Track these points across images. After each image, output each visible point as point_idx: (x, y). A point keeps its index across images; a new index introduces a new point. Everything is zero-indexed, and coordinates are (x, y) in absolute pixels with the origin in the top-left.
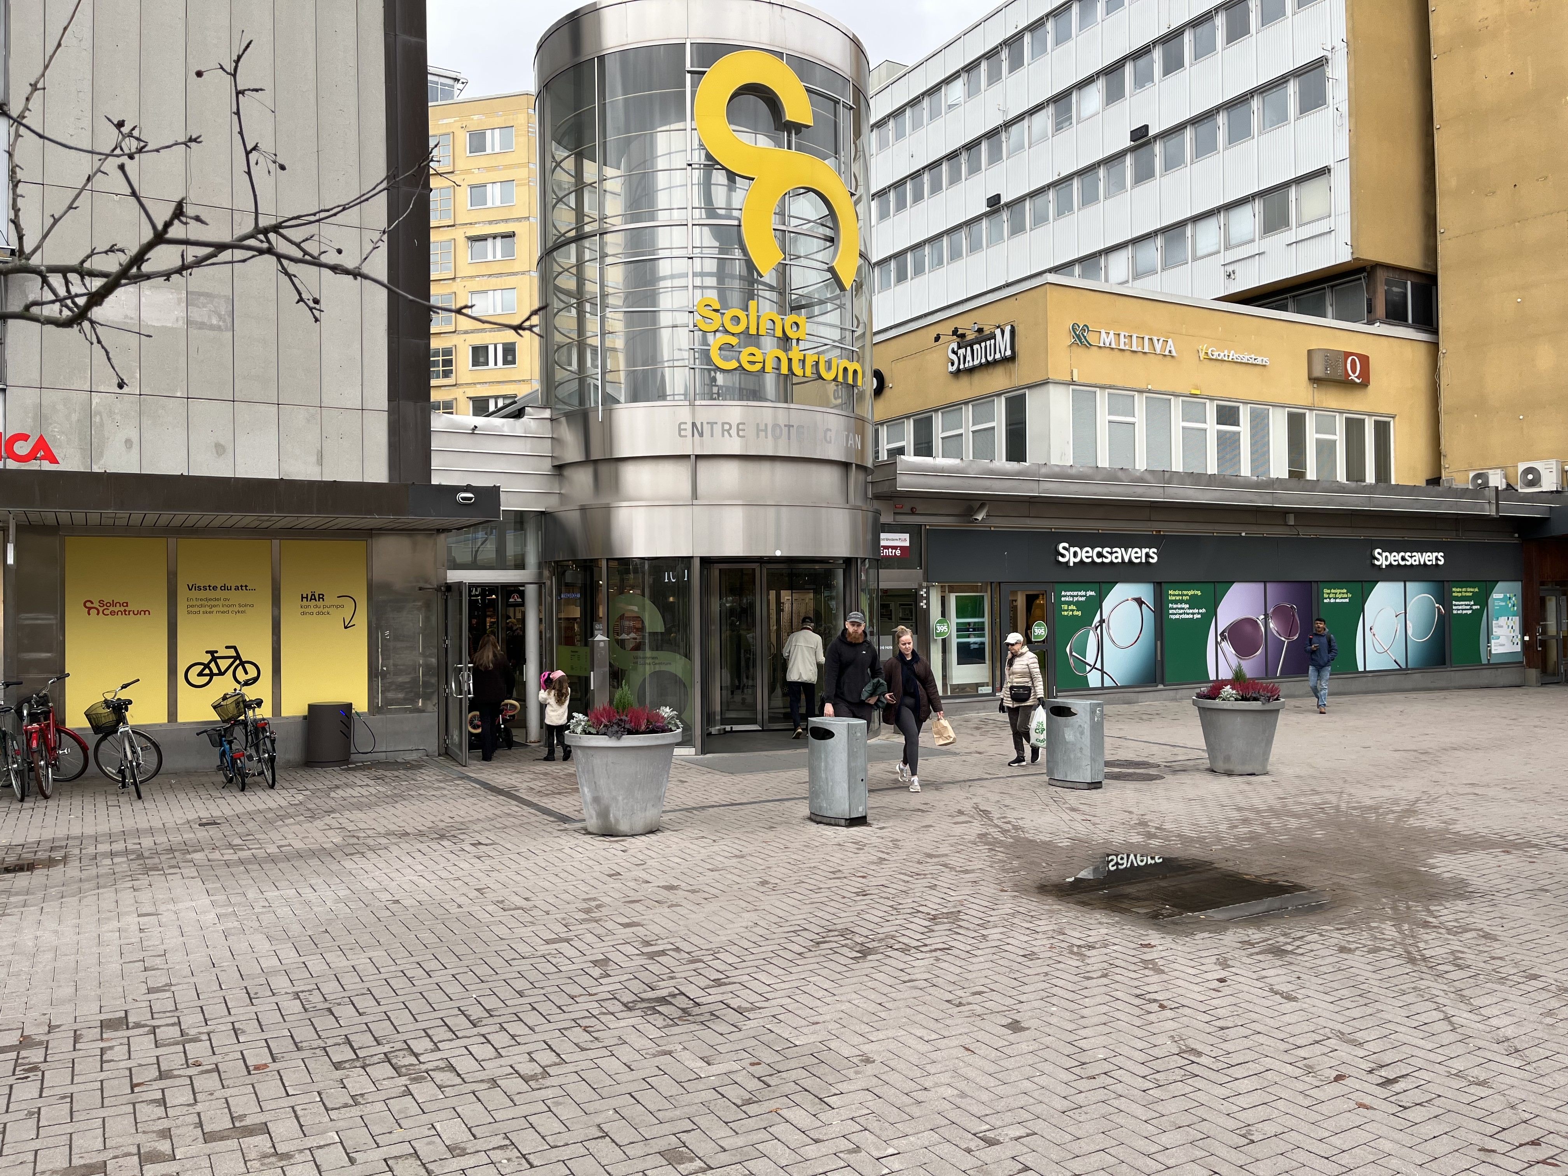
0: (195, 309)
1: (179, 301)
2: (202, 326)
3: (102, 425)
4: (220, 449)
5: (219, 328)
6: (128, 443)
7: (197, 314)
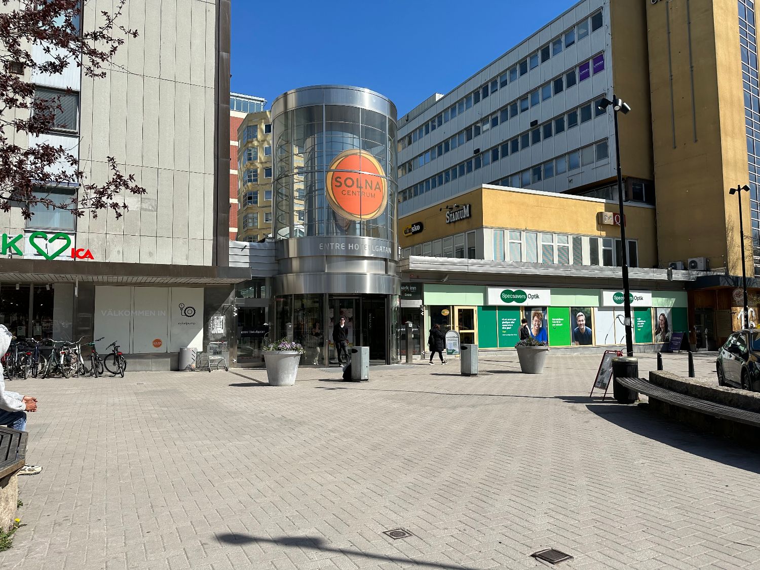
0: (144, 204)
1: (138, 201)
2: (146, 210)
3: (109, 245)
4: (151, 254)
5: (152, 211)
6: (119, 252)
7: (145, 206)
